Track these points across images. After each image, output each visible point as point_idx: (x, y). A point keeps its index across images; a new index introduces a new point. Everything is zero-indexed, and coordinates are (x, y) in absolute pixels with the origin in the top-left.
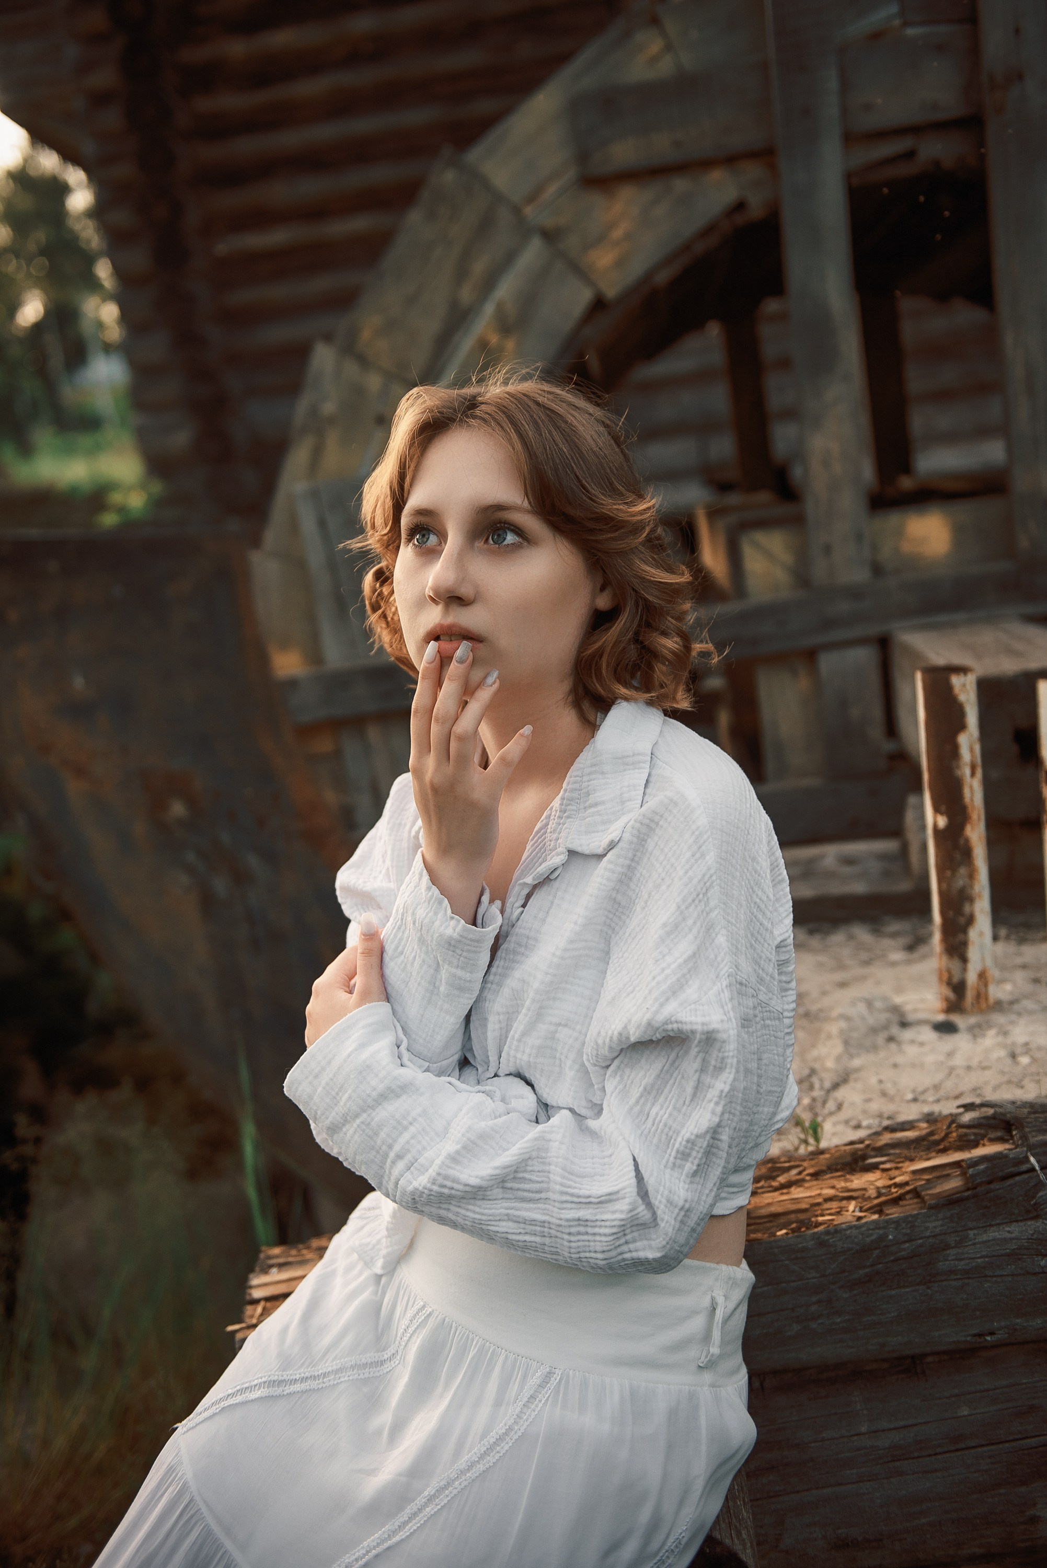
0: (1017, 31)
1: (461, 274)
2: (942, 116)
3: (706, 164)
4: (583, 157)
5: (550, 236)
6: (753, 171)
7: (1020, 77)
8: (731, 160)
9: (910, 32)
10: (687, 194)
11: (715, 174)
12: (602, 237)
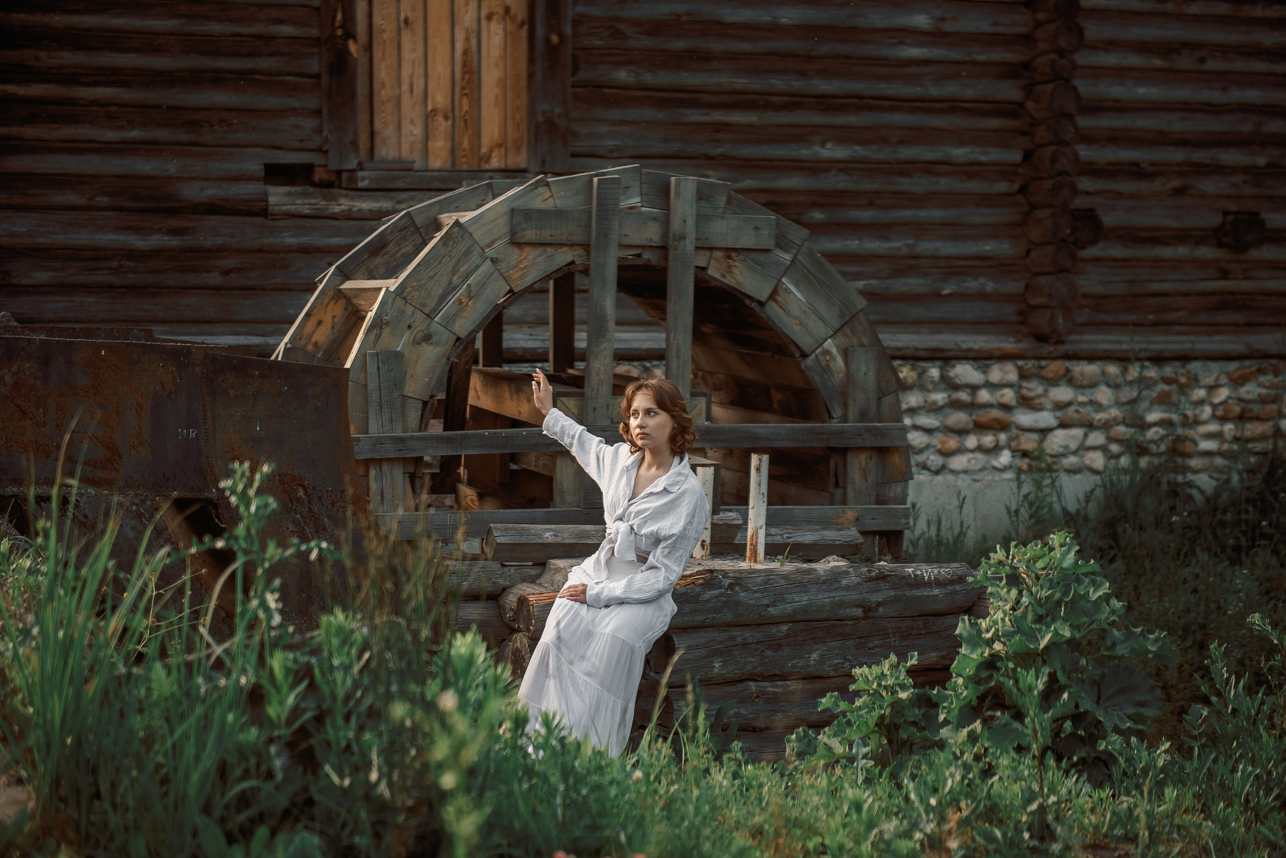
0: (685, 221)
1: (455, 271)
2: (654, 244)
3: (562, 245)
4: (513, 233)
5: (493, 261)
6: (580, 251)
7: (685, 238)
8: (572, 245)
9: (643, 209)
10: (552, 255)
11: (564, 249)
12: (516, 266)
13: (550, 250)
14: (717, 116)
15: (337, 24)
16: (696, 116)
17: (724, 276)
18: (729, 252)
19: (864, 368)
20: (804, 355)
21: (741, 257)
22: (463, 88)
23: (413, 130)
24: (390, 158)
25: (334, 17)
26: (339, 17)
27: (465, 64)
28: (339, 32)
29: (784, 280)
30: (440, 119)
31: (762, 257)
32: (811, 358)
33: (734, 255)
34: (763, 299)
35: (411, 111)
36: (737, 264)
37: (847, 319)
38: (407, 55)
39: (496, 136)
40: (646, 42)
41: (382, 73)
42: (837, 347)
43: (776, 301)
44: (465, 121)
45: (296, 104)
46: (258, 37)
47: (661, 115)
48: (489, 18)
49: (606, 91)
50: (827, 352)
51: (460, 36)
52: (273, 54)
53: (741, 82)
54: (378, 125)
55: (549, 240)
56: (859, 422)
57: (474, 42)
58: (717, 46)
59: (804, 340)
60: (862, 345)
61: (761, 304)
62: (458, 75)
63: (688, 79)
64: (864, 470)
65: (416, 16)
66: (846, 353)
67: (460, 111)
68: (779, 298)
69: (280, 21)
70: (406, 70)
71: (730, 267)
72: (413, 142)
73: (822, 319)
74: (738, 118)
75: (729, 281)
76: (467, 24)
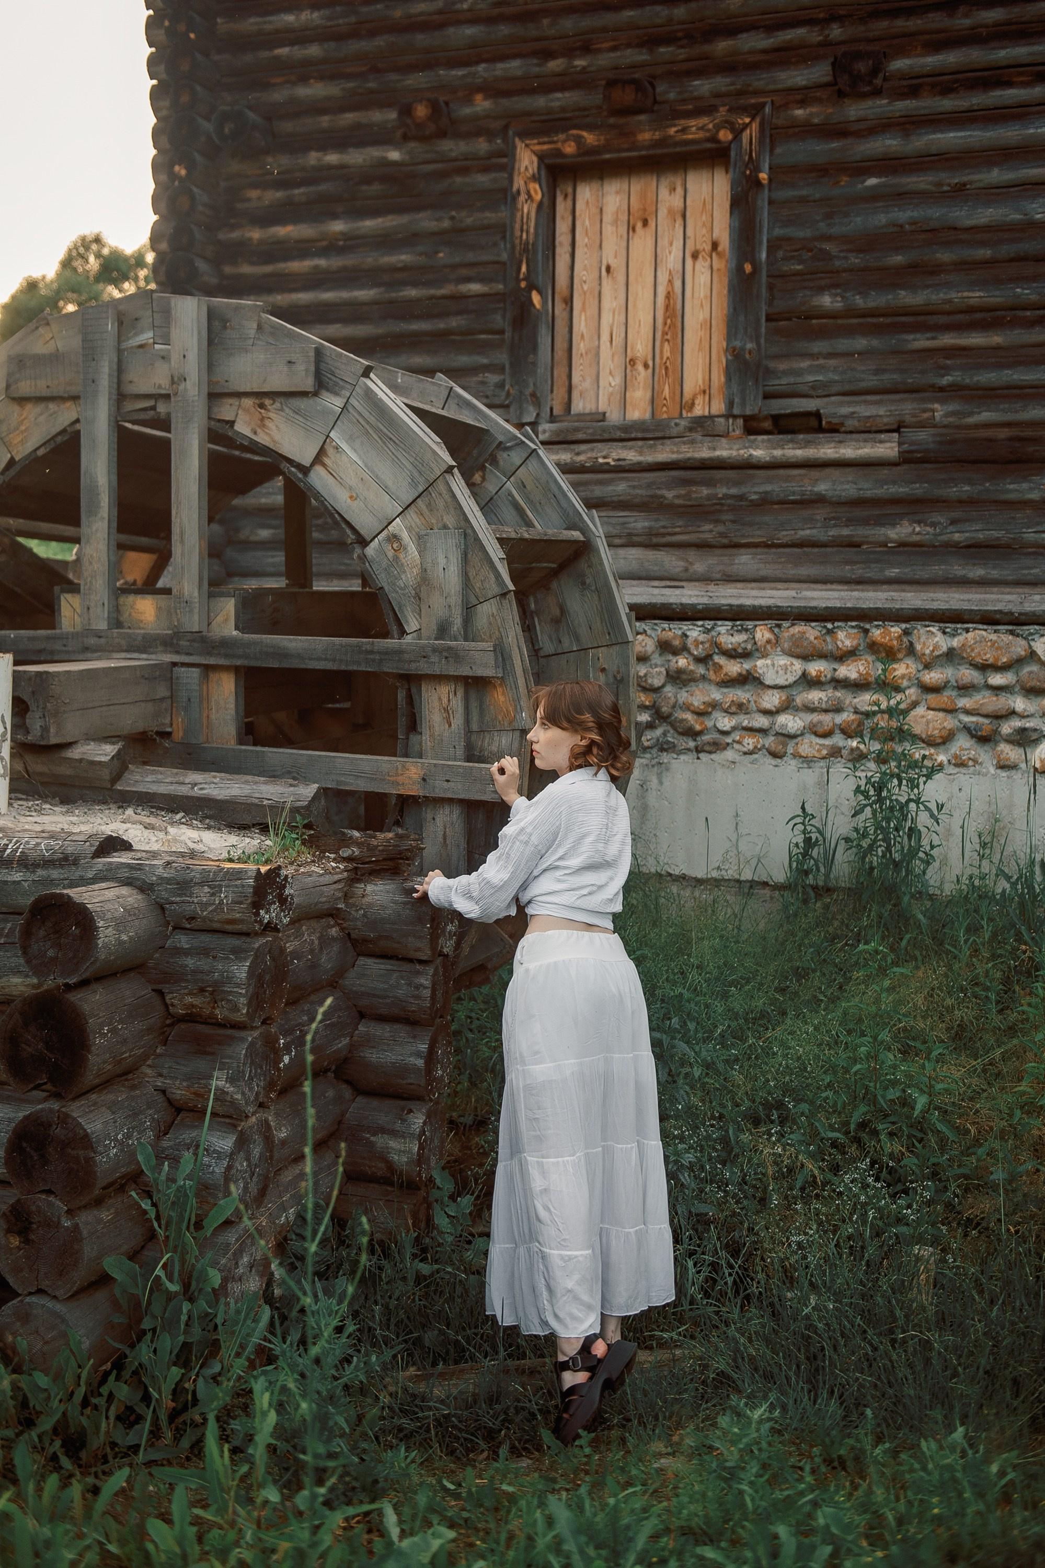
4: (10, 386)
7: (185, 379)
8: (73, 398)
9: (156, 346)
10: (55, 413)
11: (68, 404)
12: (16, 429)
13: (52, 406)
14: (948, 340)
15: (522, 276)
16: (921, 342)
17: (255, 433)
18: (262, 397)
19: (442, 561)
20: (363, 542)
21: (277, 405)
22: (665, 333)
23: (611, 381)
24: (587, 411)
25: (519, 269)
26: (524, 269)
27: (667, 307)
28: (523, 284)
29: (332, 435)
30: (640, 367)
31: (302, 403)
32: (372, 545)
33: (267, 402)
34: (306, 462)
35: (610, 361)
36: (271, 415)
37: (421, 489)
38: (607, 303)
39: (700, 382)
40: (855, 260)
41: (581, 324)
42: (410, 529)
43: (324, 465)
44: (666, 368)
45: (485, 361)
46: (452, 297)
47: (875, 343)
48: (695, 256)
49: (814, 321)
50: (395, 538)
51: (663, 278)
52: (460, 313)
53: (975, 296)
54: (576, 379)
55: (45, 393)
56: (436, 639)
57: (678, 284)
58: (945, 256)
59: (364, 521)
60: (445, 527)
61: (305, 470)
62: (660, 321)
63: (906, 298)
64: (446, 710)
65: (617, 264)
66: (421, 541)
67: (661, 358)
68: (327, 461)
69: (468, 280)
70: (606, 319)
71: (262, 419)
72: (611, 394)
73: (386, 490)
74: (976, 339)
75: (262, 438)
76: (671, 265)
